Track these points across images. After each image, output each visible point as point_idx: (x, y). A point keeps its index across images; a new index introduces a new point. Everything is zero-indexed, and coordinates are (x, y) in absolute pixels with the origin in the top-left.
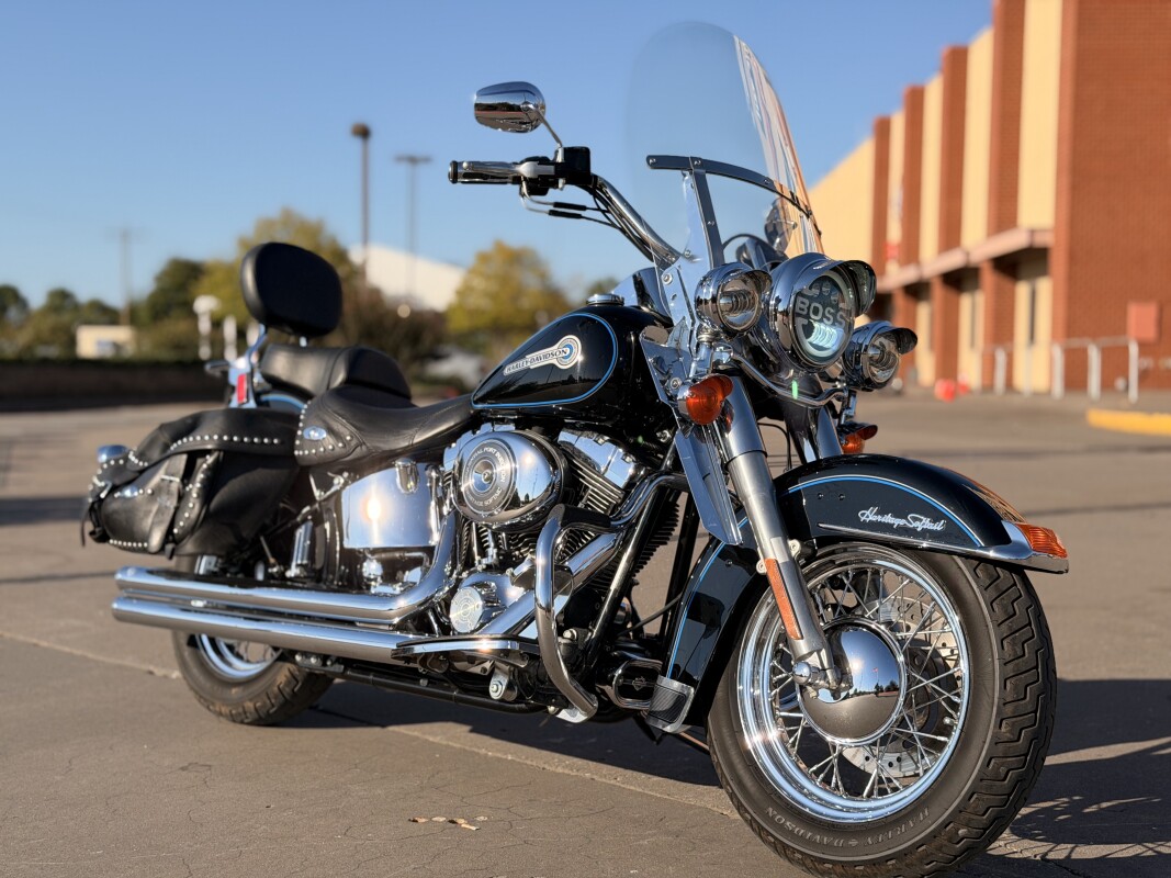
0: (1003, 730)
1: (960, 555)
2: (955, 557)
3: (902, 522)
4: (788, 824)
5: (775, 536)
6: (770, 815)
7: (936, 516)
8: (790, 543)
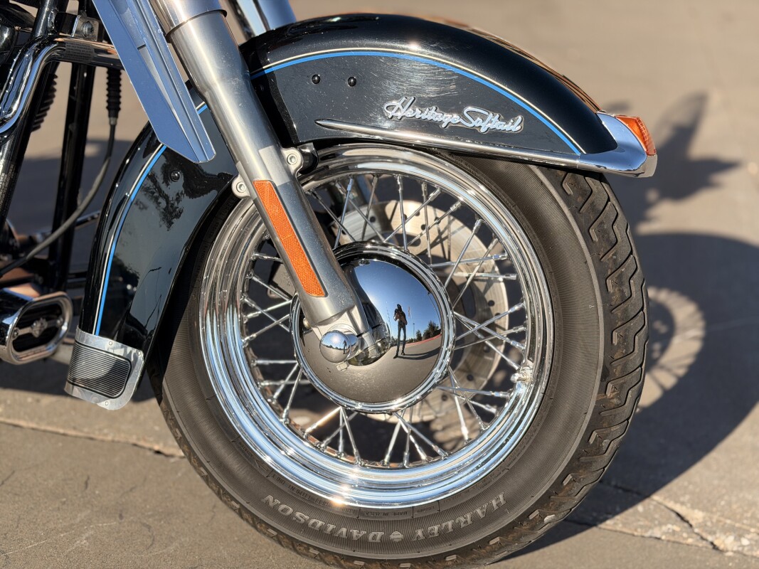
0: (609, 394)
1: (542, 165)
2: (533, 167)
3: (454, 118)
4: (298, 514)
5: (265, 145)
6: (271, 504)
7: (507, 110)
8: (287, 152)
